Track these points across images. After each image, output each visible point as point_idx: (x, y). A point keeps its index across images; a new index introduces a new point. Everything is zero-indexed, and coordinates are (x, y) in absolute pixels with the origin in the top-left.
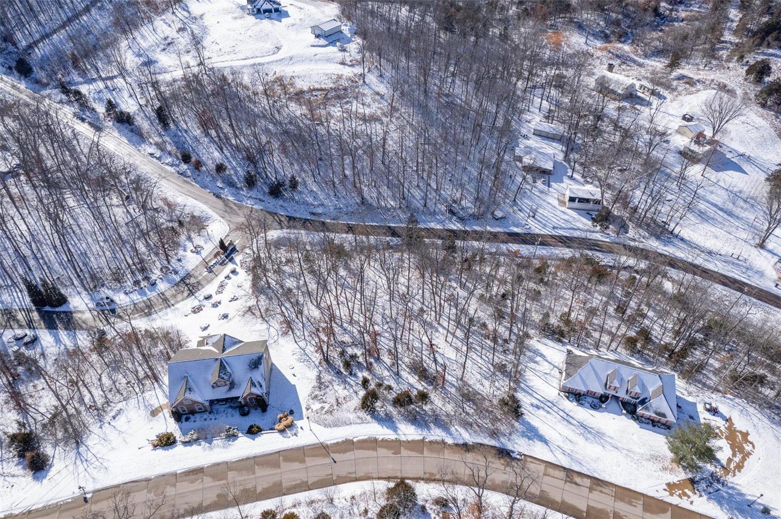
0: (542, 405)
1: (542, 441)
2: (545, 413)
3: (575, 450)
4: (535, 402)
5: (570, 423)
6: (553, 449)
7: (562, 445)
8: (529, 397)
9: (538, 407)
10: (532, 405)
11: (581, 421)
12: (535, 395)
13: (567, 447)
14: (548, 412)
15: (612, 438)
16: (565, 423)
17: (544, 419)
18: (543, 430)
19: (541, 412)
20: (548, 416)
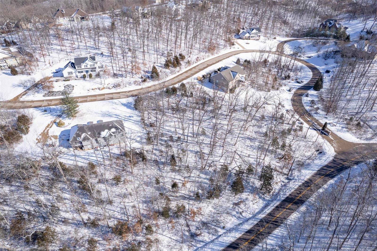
0: (129, 118)
1: (124, 104)
2: (126, 115)
3: (112, 106)
4: (131, 118)
5: (116, 115)
6: (119, 103)
7: (117, 106)
8: (135, 119)
9: (130, 117)
10: (133, 117)
11: (111, 118)
12: (133, 121)
13: (115, 106)
14: (125, 116)
15: (98, 116)
16: (118, 114)
17: (126, 113)
18: (125, 109)
19: (128, 115)
20: (125, 115)
